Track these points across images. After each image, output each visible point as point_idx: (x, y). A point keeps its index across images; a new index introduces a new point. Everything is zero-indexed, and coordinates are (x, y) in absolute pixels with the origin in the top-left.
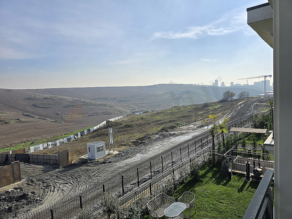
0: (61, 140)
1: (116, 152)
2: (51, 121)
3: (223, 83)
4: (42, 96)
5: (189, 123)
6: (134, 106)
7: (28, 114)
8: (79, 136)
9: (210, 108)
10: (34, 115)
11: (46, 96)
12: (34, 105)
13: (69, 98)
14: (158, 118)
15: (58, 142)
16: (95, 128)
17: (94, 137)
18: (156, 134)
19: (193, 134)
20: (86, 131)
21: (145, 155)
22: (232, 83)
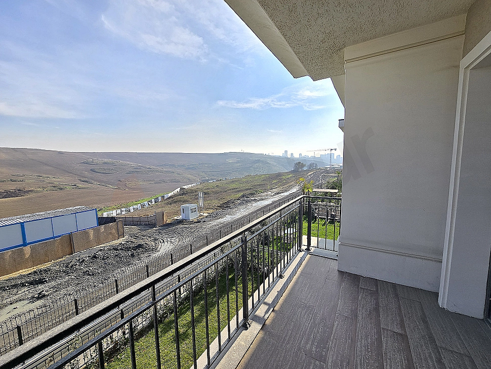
0: (135, 207)
1: (206, 215)
2: (113, 188)
3: (292, 154)
4: (101, 160)
5: (266, 190)
6: (203, 174)
7: (86, 179)
8: (153, 203)
9: (284, 177)
10: (93, 181)
11: (106, 160)
12: (92, 170)
13: (132, 163)
14: (234, 186)
15: (131, 208)
16: (170, 195)
17: (171, 204)
18: (238, 199)
19: (272, 200)
20: (160, 198)
21: (234, 217)
22: (300, 154)
